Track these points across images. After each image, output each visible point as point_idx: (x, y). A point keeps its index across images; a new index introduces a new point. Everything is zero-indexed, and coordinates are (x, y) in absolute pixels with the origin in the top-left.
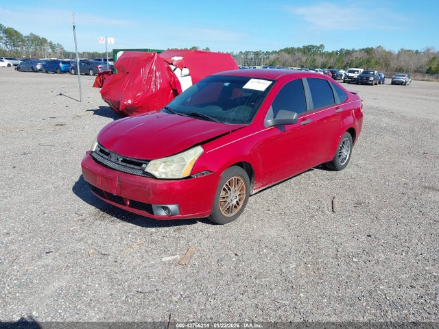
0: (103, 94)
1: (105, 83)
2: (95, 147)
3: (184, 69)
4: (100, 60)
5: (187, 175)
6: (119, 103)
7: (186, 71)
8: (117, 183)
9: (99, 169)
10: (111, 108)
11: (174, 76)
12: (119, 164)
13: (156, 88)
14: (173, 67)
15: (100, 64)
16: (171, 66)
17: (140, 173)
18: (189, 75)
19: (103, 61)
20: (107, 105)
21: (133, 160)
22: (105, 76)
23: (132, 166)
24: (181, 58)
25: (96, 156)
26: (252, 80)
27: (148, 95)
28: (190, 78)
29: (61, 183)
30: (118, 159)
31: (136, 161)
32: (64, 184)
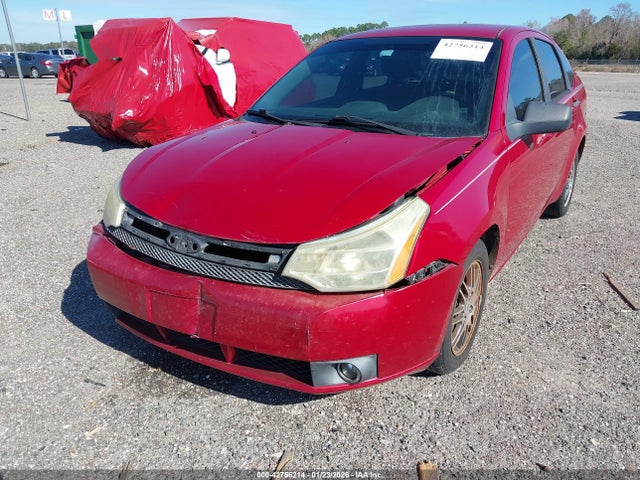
0: (76, 103)
1: (77, 82)
2: (119, 215)
3: (220, 51)
4: (47, 52)
5: (400, 277)
6: (108, 117)
7: (224, 54)
8: (199, 308)
9: (141, 271)
10: (92, 127)
11: (206, 63)
12: (199, 259)
13: (176, 86)
14: (201, 49)
15: (49, 58)
16: (198, 46)
17: (266, 279)
18: (229, 61)
19: (51, 53)
20: (84, 123)
21: (242, 247)
22: (76, 68)
23: (242, 263)
24: (213, 32)
25: (124, 238)
26: (443, 42)
27: (163, 100)
28: (230, 66)
29: (28, 296)
30: (195, 247)
31: (248, 247)
32: (36, 300)
